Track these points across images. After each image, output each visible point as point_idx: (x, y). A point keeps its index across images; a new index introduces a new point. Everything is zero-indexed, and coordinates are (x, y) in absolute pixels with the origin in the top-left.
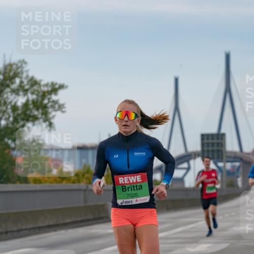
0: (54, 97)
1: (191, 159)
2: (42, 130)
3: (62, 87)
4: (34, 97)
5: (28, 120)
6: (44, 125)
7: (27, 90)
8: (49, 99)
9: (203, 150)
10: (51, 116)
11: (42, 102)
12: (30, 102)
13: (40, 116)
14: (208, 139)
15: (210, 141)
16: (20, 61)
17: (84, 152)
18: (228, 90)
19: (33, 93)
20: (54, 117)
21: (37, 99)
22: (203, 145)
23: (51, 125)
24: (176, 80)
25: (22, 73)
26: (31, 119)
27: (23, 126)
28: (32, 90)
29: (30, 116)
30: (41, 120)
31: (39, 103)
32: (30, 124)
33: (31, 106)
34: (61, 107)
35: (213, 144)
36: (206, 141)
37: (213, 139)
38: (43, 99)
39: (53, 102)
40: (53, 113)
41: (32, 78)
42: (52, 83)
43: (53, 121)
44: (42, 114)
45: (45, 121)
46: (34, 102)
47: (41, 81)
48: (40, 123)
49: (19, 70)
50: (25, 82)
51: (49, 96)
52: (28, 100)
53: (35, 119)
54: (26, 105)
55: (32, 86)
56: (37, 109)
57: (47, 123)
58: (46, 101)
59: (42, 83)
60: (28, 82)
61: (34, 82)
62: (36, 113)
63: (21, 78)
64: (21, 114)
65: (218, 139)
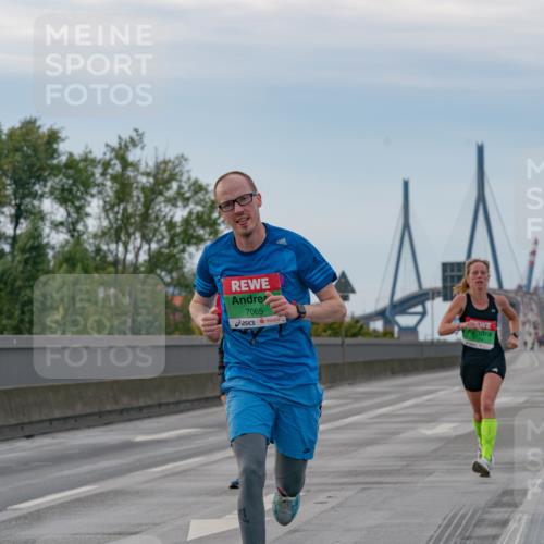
1: (428, 299)
4: (199, 208)
5: (189, 243)
7: (188, 199)
9: (445, 287)
12: (193, 217)
13: (206, 237)
14: (452, 271)
15: (456, 274)
16: (178, 157)
18: (481, 199)
21: (203, 213)
22: (444, 279)
24: (406, 184)
25: (182, 175)
26: (194, 241)
27: (184, 251)
28: (196, 198)
29: (192, 237)
31: (206, 218)
33: (194, 223)
36: (449, 273)
37: (458, 270)
38: (211, 212)
41: (196, 182)
44: (211, 234)
46: (199, 217)
49: (177, 170)
50: (186, 187)
52: (190, 213)
53: (199, 240)
55: (196, 192)
56: (203, 227)
60: (190, 188)
61: (198, 188)
62: (201, 232)
63: (180, 181)
64: (180, 234)
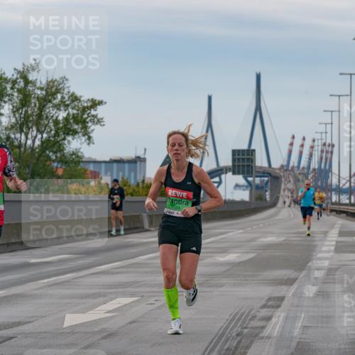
0: (93, 112)
1: (223, 173)
2: (81, 144)
3: (101, 103)
4: (75, 112)
5: (68, 134)
6: (83, 139)
7: (68, 105)
8: (88, 114)
9: (234, 166)
10: (90, 130)
11: (82, 117)
12: (71, 117)
13: (79, 130)
14: (239, 155)
15: (241, 157)
16: (61, 78)
17: (120, 165)
18: (258, 108)
19: (73, 108)
20: (93, 130)
21: (78, 114)
22: (234, 160)
23: (89, 138)
24: (210, 98)
25: (64, 90)
26: (71, 133)
27: (64, 139)
28: (73, 105)
29: (70, 130)
30: (81, 134)
31: (79, 118)
32: (70, 138)
33: (72, 121)
34: (99, 121)
35: (243, 159)
36: (237, 157)
37: (243, 155)
38: (83, 114)
39: (93, 116)
40: (93, 127)
41: (73, 94)
42: (93, 99)
43: (91, 135)
44: (82, 128)
45: (84, 136)
46: (74, 117)
47: (81, 97)
48: (79, 137)
49: (61, 86)
50: (67, 98)
51: (89, 111)
52: (68, 114)
53: (75, 133)
54: (66, 119)
55: (73, 101)
56: (77, 124)
57: (86, 137)
58: (85, 116)
59: (82, 99)
60: (69, 98)
61: (75, 98)
62: (76, 127)
63: (63, 93)
64: (62, 128)
65: (248, 155)
